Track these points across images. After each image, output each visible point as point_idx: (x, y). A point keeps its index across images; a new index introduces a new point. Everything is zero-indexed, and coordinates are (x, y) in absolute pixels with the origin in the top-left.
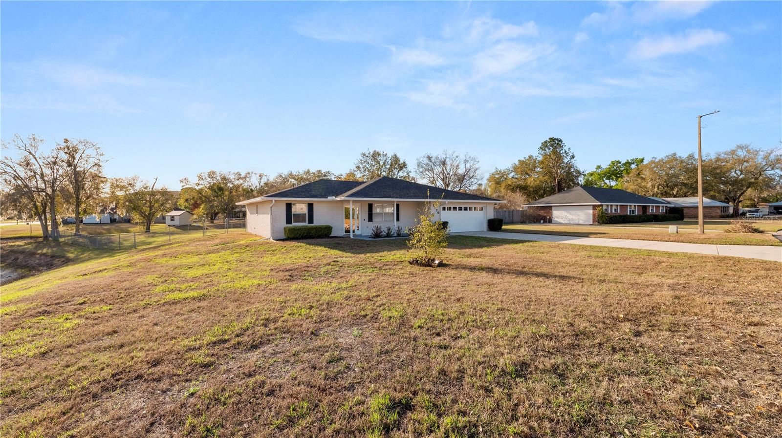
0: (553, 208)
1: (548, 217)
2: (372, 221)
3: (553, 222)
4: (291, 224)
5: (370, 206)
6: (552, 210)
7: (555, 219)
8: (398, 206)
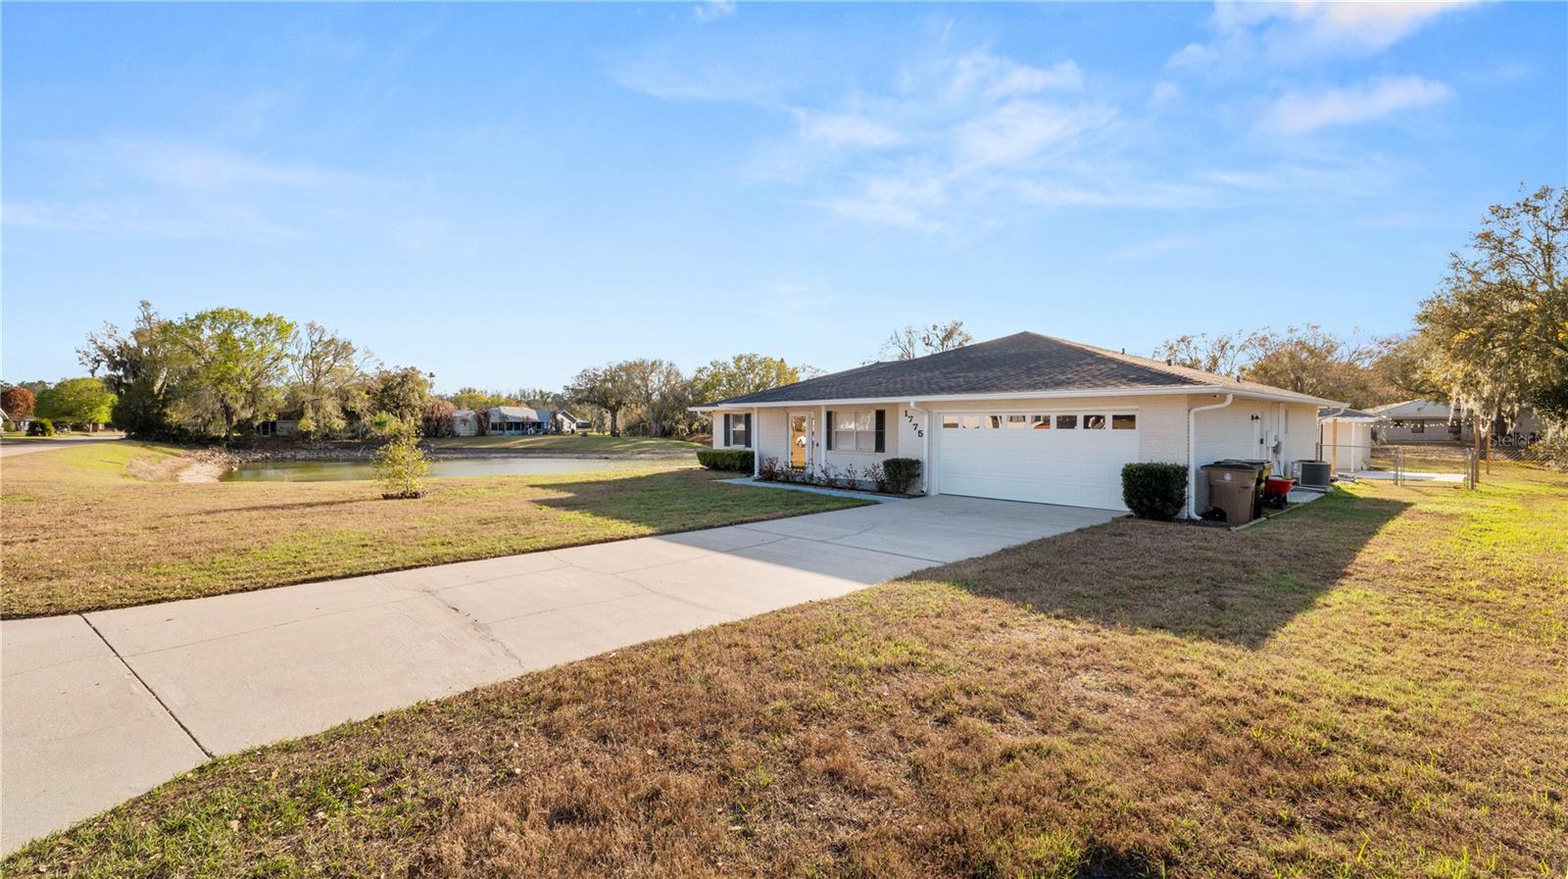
2: (834, 449)
4: (729, 446)
5: (830, 417)
8: (880, 416)
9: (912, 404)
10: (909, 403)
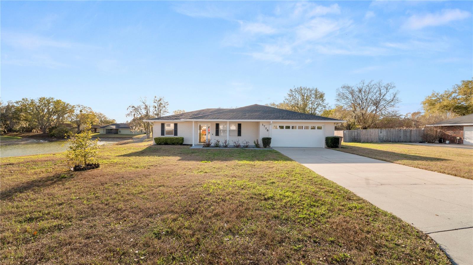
0: (465, 128)
1: (458, 138)
2: (218, 136)
3: (464, 143)
4: (164, 135)
5: (217, 125)
6: (463, 130)
7: (466, 140)
8: (239, 126)
9: (271, 122)
10: (270, 122)
